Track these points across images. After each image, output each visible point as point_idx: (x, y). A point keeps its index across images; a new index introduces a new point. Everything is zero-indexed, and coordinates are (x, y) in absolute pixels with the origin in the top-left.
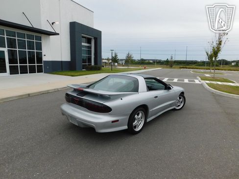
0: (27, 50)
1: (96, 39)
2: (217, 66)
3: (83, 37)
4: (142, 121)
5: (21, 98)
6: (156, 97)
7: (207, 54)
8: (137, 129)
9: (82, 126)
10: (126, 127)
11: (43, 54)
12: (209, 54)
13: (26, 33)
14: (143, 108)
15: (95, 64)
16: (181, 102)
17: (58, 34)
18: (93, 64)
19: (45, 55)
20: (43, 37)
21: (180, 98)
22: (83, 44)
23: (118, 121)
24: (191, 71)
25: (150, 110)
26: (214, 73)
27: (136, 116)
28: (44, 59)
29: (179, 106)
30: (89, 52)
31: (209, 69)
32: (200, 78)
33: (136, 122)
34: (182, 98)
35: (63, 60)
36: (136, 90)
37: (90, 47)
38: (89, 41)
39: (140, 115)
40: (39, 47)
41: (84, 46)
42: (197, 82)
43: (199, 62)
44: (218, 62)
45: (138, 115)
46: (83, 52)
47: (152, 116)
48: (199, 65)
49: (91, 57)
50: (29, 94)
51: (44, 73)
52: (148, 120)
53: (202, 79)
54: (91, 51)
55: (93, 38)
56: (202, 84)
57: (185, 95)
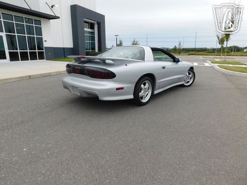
0: (26, 35)
1: (99, 24)
2: (227, 52)
3: (85, 22)
4: (149, 92)
5: (21, 79)
6: (164, 68)
7: (218, 38)
8: (144, 101)
9: (85, 95)
10: (131, 97)
11: (44, 40)
12: (220, 37)
13: (24, 16)
14: (150, 77)
15: (99, 51)
16: (191, 78)
17: (59, 18)
18: (97, 50)
19: (45, 41)
20: (43, 20)
21: (189, 74)
22: (86, 29)
23: (122, 88)
24: (201, 57)
25: (158, 81)
26: (225, 58)
27: (142, 86)
28: (45, 45)
29: (188, 82)
30: (93, 38)
31: (220, 55)
32: (210, 62)
33: (142, 92)
34: (191, 73)
35: (65, 47)
36: (142, 57)
37: (93, 33)
38: (92, 26)
39: (147, 85)
40: (39, 32)
41: (87, 32)
42: (207, 64)
43: (209, 50)
44: (229, 49)
45: (145, 84)
46: (86, 38)
47: (159, 89)
48: (209, 52)
49: (95, 43)
50: (30, 76)
51: (47, 59)
52: (156, 92)
53: (212, 62)
54: (94, 37)
55: (96, 23)
56: (212, 66)
57: (195, 71)
